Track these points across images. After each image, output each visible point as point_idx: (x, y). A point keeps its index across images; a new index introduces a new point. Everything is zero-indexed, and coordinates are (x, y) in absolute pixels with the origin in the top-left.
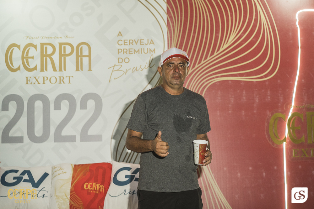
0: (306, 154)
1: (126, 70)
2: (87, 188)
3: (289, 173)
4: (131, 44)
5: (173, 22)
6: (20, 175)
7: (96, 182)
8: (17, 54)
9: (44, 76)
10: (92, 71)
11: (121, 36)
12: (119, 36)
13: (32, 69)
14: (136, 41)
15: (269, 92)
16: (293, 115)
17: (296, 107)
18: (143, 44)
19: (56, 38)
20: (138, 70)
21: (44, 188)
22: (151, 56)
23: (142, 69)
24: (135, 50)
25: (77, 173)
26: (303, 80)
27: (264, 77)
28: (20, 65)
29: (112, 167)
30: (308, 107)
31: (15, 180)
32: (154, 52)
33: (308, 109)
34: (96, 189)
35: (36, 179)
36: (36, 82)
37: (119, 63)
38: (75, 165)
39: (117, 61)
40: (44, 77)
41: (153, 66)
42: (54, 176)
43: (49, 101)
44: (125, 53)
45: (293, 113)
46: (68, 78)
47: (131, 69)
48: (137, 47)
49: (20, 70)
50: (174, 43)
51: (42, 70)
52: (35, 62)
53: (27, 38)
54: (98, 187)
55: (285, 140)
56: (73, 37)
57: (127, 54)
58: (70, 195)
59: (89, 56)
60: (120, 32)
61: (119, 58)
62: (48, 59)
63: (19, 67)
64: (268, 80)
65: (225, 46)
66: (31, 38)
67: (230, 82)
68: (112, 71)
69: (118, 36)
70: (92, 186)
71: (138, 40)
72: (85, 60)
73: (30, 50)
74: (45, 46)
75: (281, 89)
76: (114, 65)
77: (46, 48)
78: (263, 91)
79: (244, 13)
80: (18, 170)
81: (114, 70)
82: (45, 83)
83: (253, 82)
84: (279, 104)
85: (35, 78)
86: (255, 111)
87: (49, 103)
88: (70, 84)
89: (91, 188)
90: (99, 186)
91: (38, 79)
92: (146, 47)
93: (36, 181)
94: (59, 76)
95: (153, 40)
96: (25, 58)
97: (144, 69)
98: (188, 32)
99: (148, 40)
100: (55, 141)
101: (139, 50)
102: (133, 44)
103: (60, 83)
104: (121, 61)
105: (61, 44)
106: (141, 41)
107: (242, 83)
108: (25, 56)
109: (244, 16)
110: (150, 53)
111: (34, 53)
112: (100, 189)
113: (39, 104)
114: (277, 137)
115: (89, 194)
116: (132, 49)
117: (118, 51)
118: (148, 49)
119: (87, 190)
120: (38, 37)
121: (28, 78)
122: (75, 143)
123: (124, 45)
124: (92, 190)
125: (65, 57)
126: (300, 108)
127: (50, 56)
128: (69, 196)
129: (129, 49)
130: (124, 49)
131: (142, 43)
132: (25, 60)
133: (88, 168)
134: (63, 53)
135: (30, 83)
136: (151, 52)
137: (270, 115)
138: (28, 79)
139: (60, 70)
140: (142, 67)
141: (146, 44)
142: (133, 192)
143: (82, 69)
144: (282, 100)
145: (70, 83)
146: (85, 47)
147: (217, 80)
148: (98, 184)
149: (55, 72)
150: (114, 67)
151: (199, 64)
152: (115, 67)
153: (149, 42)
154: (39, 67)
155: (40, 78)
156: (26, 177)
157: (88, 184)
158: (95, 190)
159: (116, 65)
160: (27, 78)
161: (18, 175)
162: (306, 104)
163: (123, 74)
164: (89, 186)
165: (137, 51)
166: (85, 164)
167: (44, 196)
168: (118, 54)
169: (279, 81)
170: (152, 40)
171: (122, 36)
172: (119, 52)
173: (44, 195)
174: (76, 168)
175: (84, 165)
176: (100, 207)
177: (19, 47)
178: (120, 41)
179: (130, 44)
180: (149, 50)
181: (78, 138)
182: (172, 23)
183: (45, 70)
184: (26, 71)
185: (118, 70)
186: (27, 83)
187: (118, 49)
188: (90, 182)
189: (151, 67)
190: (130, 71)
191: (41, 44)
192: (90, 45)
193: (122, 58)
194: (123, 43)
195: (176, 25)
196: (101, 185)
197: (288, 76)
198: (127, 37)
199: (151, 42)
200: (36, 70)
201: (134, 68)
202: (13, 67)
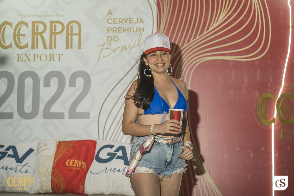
1: (115, 48)
2: (68, 164)
3: (277, 154)
4: (120, 23)
6: (6, 150)
7: (79, 158)
8: (9, 31)
9: (34, 54)
10: (81, 50)
11: (111, 15)
12: (109, 15)
13: (23, 46)
14: (126, 20)
15: (258, 72)
16: (282, 96)
17: (286, 87)
18: (133, 23)
19: (47, 16)
20: (127, 49)
21: (28, 163)
22: (140, 34)
23: (131, 48)
24: (124, 29)
25: (60, 149)
27: (254, 56)
28: (12, 43)
29: (96, 144)
32: (143, 31)
34: (78, 166)
35: (20, 155)
36: (26, 59)
37: (108, 41)
38: (60, 142)
39: (107, 39)
40: (34, 55)
42: (38, 152)
43: (39, 78)
44: (114, 32)
45: (282, 93)
46: (58, 56)
47: (119, 47)
48: (126, 26)
49: (11, 47)
50: (163, 21)
51: (33, 48)
52: (27, 40)
53: (19, 16)
54: (80, 164)
55: (273, 121)
56: (64, 16)
57: (116, 32)
58: (52, 172)
59: (79, 34)
60: (110, 11)
61: (108, 37)
62: (39, 37)
63: (11, 44)
64: (258, 59)
65: (215, 25)
66: (23, 16)
67: (219, 61)
68: (101, 49)
69: (108, 15)
70: (74, 162)
71: (128, 19)
72: (75, 39)
73: (22, 27)
74: (36, 24)
75: (271, 69)
76: (103, 44)
77: (37, 26)
78: (252, 71)
80: (4, 145)
81: (103, 48)
82: (36, 60)
83: (242, 61)
84: (269, 85)
85: (26, 55)
86: (244, 91)
87: (39, 80)
88: (59, 62)
89: (72, 164)
90: (82, 163)
91: (29, 56)
92: (135, 26)
93: (20, 157)
94: (50, 53)
95: (143, 19)
96: (17, 35)
97: (133, 47)
98: (178, 11)
99: (137, 19)
100: (44, 118)
101: (128, 29)
102: (122, 23)
103: (50, 60)
104: (110, 39)
105: (51, 23)
106: (130, 20)
107: (231, 63)
108: (17, 33)
110: (139, 31)
111: (26, 31)
112: (82, 166)
113: (29, 81)
114: (265, 118)
115: (71, 170)
116: (121, 27)
117: (108, 29)
118: (137, 27)
119: (69, 166)
120: (30, 15)
121: (20, 56)
122: (63, 120)
123: (114, 23)
124: (73, 167)
125: (55, 35)
126: (290, 88)
127: (41, 34)
128: (50, 172)
129: (119, 28)
130: (113, 28)
131: (131, 22)
132: (16, 37)
133: (72, 145)
134: (53, 31)
135: (21, 60)
136: (140, 31)
137: (259, 96)
138: (19, 57)
139: (51, 48)
140: (131, 46)
141: (135, 23)
142: (114, 170)
143: (72, 47)
144: (271, 81)
145: (59, 60)
146: (75, 26)
147: (205, 59)
148: (80, 161)
149: (46, 50)
150: (103, 45)
151: (188, 42)
152: (104, 45)
153: (139, 21)
154: (30, 45)
155: (30, 55)
156: (11, 152)
157: (70, 160)
158: (76, 167)
159: (105, 43)
160: (18, 55)
161: (3, 150)
163: (113, 52)
164: (71, 163)
165: (126, 29)
166: (70, 141)
167: (26, 172)
168: (108, 32)
170: (141, 19)
171: (112, 14)
172: (108, 31)
173: (27, 170)
174: (60, 144)
175: (68, 141)
176: (81, 184)
177: (11, 25)
178: (110, 20)
179: (119, 23)
180: (138, 28)
181: (67, 115)
182: (161, 1)
183: (35, 48)
184: (17, 48)
185: (107, 48)
186: (18, 60)
187: (108, 28)
188: (72, 158)
189: (139, 45)
190: (119, 49)
191: (33, 22)
192: (81, 24)
193: (111, 36)
194: (113, 22)
195: (165, 4)
196: (83, 162)
197: (279, 56)
198: (117, 15)
199: (140, 20)
200: (27, 47)
201: (123, 46)
202: (5, 44)
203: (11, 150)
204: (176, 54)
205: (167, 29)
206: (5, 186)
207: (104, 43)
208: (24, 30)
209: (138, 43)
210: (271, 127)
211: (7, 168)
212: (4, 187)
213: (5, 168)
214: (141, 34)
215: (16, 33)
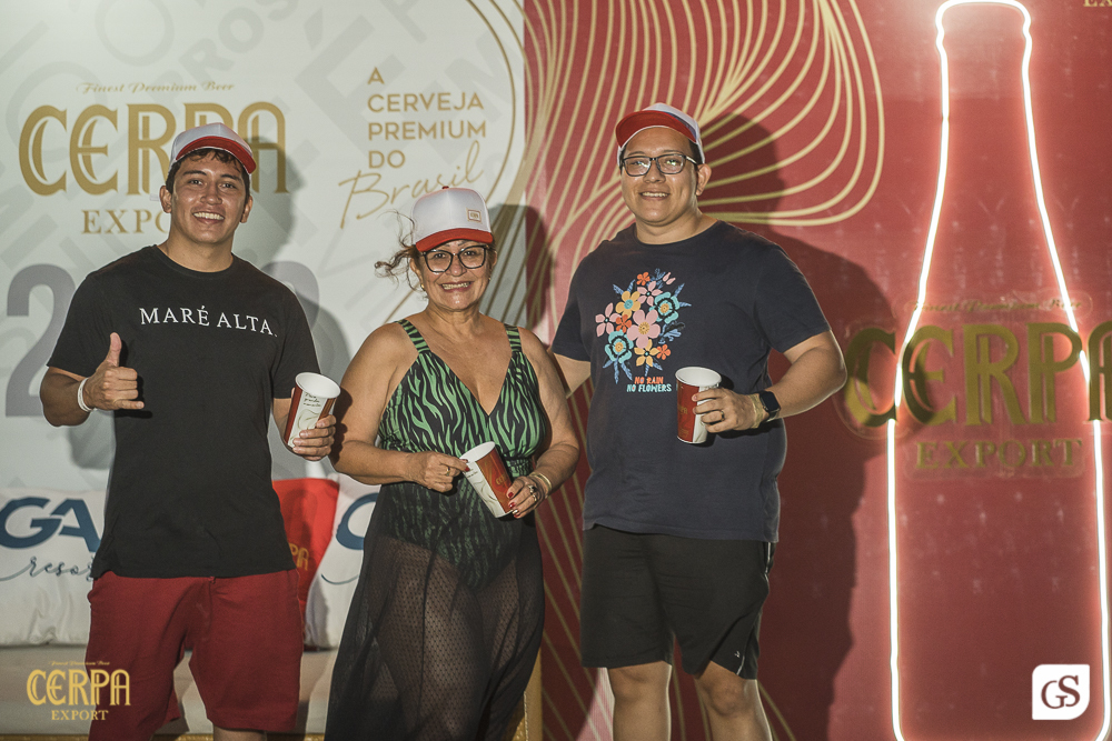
0: (960, 460)
1: (395, 189)
3: (904, 518)
4: (410, 108)
5: (544, 38)
6: (55, 513)
8: (56, 138)
9: (138, 208)
11: (379, 83)
12: (373, 83)
13: (101, 185)
15: (844, 261)
16: (920, 334)
17: (932, 308)
18: (449, 109)
19: (177, 88)
22: (473, 144)
24: (421, 128)
26: (955, 224)
27: (830, 212)
28: (65, 175)
30: (969, 308)
31: (37, 530)
32: (481, 133)
33: (971, 316)
36: (113, 226)
37: (371, 166)
39: (367, 160)
40: (138, 212)
41: (479, 176)
44: (391, 136)
45: (921, 325)
47: (408, 186)
48: (428, 117)
49: (64, 189)
50: (546, 102)
51: (133, 190)
52: (113, 164)
53: (87, 89)
55: (892, 413)
56: (230, 87)
57: (396, 138)
59: (279, 146)
60: (376, 71)
61: (371, 153)
62: (152, 154)
63: (63, 179)
64: (845, 221)
65: (709, 115)
66: (99, 89)
68: (350, 191)
69: (369, 82)
71: (433, 95)
73: (96, 125)
74: (141, 115)
75: (883, 251)
76: (355, 175)
77: (146, 120)
78: (827, 256)
79: (769, 10)
80: (47, 497)
81: (356, 189)
82: (143, 229)
83: (795, 228)
85: (111, 213)
91: (121, 216)
92: (457, 118)
93: (100, 532)
95: (478, 95)
96: (81, 150)
98: (591, 71)
99: (464, 95)
101: (434, 128)
102: (415, 109)
104: (378, 160)
105: (191, 109)
106: (441, 100)
108: (80, 144)
109: (769, 18)
110: (469, 135)
111: (109, 135)
114: (866, 405)
116: (413, 123)
117: (371, 128)
118: (462, 123)
120: (122, 87)
121: (91, 215)
123: (390, 109)
126: (945, 312)
127: (158, 145)
129: (405, 124)
130: (387, 124)
131: (443, 105)
132: (80, 156)
135: (97, 228)
136: (472, 132)
138: (90, 218)
140: (445, 181)
141: (456, 108)
143: (256, 187)
144: (885, 287)
150: (356, 179)
152: (360, 180)
153: (468, 101)
154: (123, 181)
155: (125, 214)
156: (70, 519)
159: (362, 173)
161: (45, 513)
162: (962, 299)
163: (387, 201)
165: (427, 129)
168: (370, 138)
169: (878, 226)
170: (475, 96)
171: (382, 81)
172: (371, 133)
177: (62, 117)
178: (377, 99)
179: (406, 109)
180: (466, 126)
182: (538, 39)
183: (141, 190)
184: (83, 192)
185: (368, 190)
186: (87, 230)
187: (371, 125)
189: (470, 178)
190: (408, 192)
191: (130, 106)
192: (283, 112)
193: (379, 150)
194: (385, 106)
195: (552, 48)
196: (299, 548)
197: (908, 211)
198: (398, 85)
199: (472, 101)
200: (116, 189)
201: (419, 182)
202: (44, 178)
203: (72, 512)
204: (586, 205)
205: (558, 127)
206: (55, 625)
207: (360, 172)
208: (103, 133)
209: (467, 173)
210: (885, 432)
211: (59, 569)
212: (52, 630)
213: (54, 571)
214: (476, 145)
215: (77, 143)
